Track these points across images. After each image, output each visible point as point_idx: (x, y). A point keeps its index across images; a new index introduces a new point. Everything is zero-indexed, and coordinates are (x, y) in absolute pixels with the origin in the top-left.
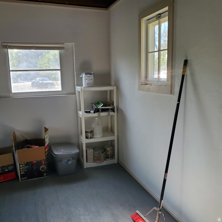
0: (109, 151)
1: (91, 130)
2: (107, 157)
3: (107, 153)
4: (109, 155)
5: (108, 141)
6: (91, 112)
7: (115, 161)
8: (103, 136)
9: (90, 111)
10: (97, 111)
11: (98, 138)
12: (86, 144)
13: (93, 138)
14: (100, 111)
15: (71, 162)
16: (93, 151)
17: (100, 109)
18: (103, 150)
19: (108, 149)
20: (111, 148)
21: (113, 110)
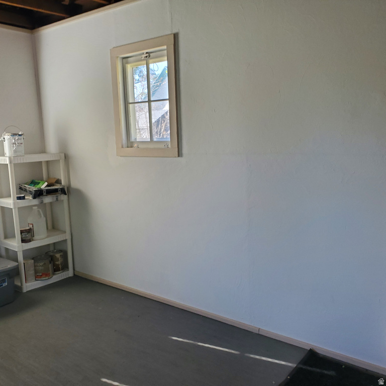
0: (60, 259)
1: (28, 228)
2: (56, 269)
3: (57, 263)
4: (60, 266)
5: (48, 245)
6: (26, 198)
7: (70, 273)
8: (48, 237)
9: (24, 197)
10: (38, 194)
11: (42, 240)
12: (24, 252)
13: (33, 240)
14: (45, 194)
15: (6, 284)
16: (34, 263)
17: (44, 191)
18: (50, 259)
19: (58, 255)
20: (62, 254)
21: (63, 191)
